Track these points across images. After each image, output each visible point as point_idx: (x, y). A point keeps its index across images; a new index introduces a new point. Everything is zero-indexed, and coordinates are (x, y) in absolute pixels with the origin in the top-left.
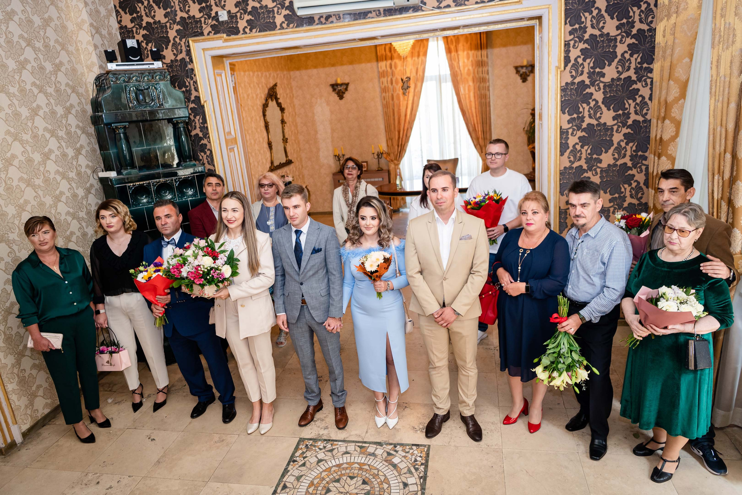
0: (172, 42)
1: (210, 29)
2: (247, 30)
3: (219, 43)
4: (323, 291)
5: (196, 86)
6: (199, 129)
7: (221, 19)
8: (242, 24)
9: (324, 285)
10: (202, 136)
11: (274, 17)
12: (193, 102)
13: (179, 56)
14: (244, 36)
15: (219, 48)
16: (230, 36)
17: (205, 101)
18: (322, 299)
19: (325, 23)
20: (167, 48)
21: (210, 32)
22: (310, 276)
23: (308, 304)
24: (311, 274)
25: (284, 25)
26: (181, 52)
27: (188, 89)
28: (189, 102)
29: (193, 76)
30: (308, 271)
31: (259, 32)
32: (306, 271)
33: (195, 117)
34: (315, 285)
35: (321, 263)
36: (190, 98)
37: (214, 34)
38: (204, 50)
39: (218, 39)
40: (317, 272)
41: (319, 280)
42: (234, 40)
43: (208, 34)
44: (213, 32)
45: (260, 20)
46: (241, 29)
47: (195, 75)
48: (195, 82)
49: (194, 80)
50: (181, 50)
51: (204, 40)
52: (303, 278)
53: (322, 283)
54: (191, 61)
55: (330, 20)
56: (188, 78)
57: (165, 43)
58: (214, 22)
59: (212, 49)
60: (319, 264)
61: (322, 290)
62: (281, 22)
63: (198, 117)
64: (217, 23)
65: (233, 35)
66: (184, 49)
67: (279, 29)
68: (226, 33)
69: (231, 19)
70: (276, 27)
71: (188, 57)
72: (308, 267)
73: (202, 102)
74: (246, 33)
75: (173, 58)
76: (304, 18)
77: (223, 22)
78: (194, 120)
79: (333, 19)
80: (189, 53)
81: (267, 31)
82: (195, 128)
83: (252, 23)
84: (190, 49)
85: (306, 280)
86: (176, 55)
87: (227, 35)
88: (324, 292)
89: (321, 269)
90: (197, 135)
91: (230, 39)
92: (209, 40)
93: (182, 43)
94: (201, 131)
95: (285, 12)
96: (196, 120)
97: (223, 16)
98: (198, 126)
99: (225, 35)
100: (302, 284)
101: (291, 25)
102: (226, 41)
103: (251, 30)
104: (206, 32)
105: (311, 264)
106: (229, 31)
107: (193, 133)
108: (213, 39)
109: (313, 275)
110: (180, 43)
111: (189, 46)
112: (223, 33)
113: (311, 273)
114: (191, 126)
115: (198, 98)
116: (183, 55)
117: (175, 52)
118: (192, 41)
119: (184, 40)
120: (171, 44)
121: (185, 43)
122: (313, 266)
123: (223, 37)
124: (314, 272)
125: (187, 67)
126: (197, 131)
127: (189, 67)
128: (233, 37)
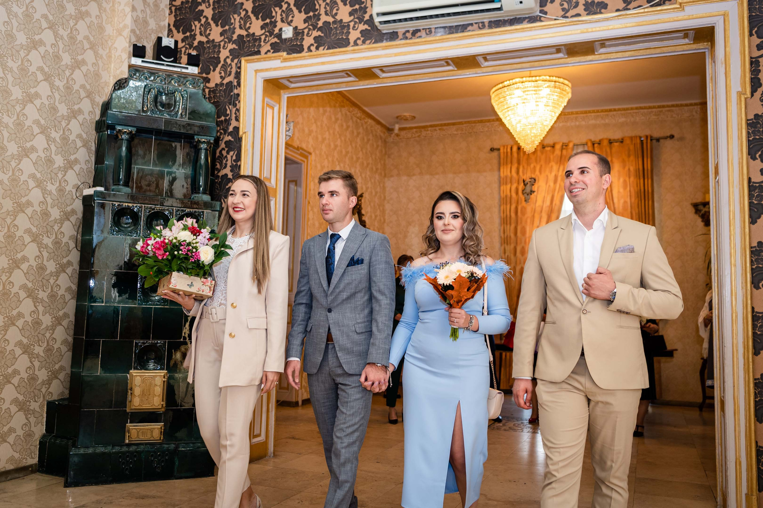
0: (222, 62)
1: (269, 48)
2: (313, 48)
3: (276, 63)
4: (360, 325)
5: (238, 114)
6: (230, 168)
7: (284, 36)
8: (308, 41)
9: (361, 317)
10: (231, 177)
11: (349, 33)
12: (230, 134)
13: (226, 79)
14: (307, 54)
15: (275, 69)
16: (291, 54)
17: (245, 133)
18: (356, 337)
19: (411, 38)
20: (214, 70)
21: (269, 51)
22: (343, 300)
23: (335, 342)
24: (345, 297)
25: (359, 42)
26: (229, 75)
27: (227, 118)
28: (225, 134)
29: (237, 102)
30: (340, 292)
31: (327, 49)
32: (338, 290)
33: (228, 153)
34: (348, 314)
35: (360, 282)
36: (228, 129)
37: (273, 53)
38: (257, 71)
39: (275, 58)
40: (352, 296)
41: (356, 307)
42: (295, 59)
43: (266, 53)
44: (272, 51)
45: (330, 36)
46: (306, 48)
47: (239, 102)
48: (238, 110)
49: (238, 107)
50: (230, 72)
51: (259, 60)
52: (333, 301)
53: (359, 314)
54: (239, 84)
55: (419, 34)
56: (230, 104)
57: (213, 64)
58: (276, 40)
59: (267, 70)
60: (357, 282)
61: (358, 323)
62: (355, 38)
63: (231, 153)
64: (278, 41)
65: (294, 53)
66: (234, 70)
67: (353, 46)
68: (286, 51)
69: (297, 36)
70: (349, 43)
71: (236, 80)
72: (342, 286)
73: (241, 133)
74: (311, 51)
75: (218, 81)
76: (386, 33)
77: (286, 39)
78: (226, 157)
79: (423, 33)
80: (238, 75)
81: (336, 48)
82: (225, 167)
83: (321, 40)
84: (240, 72)
85: (338, 305)
86: (222, 78)
87: (287, 54)
88: (360, 328)
89: (360, 291)
90: (226, 175)
91: (290, 58)
92: (265, 59)
93: (234, 65)
94: (231, 171)
95: (362, 27)
96: (229, 157)
97: (288, 33)
98: (229, 163)
99: (285, 53)
100: (330, 311)
101: (368, 42)
102: (285, 60)
103: (317, 48)
104: (263, 50)
105: (346, 281)
106: (290, 50)
107: (222, 173)
108: (270, 59)
109: (349, 298)
110: (230, 64)
111: (240, 68)
112: (284, 51)
113: (345, 295)
114: (221, 164)
115: (237, 129)
116: (231, 78)
117: (223, 74)
118: (245, 60)
119: (236, 61)
120: (220, 66)
121: (236, 64)
122: (348, 284)
123: (282, 56)
124: (349, 294)
125: (232, 91)
126: (227, 171)
127: (236, 91)
128: (295, 55)
